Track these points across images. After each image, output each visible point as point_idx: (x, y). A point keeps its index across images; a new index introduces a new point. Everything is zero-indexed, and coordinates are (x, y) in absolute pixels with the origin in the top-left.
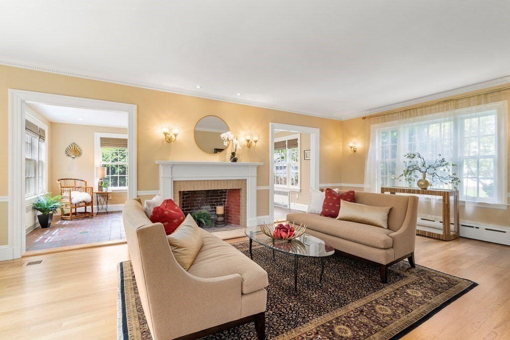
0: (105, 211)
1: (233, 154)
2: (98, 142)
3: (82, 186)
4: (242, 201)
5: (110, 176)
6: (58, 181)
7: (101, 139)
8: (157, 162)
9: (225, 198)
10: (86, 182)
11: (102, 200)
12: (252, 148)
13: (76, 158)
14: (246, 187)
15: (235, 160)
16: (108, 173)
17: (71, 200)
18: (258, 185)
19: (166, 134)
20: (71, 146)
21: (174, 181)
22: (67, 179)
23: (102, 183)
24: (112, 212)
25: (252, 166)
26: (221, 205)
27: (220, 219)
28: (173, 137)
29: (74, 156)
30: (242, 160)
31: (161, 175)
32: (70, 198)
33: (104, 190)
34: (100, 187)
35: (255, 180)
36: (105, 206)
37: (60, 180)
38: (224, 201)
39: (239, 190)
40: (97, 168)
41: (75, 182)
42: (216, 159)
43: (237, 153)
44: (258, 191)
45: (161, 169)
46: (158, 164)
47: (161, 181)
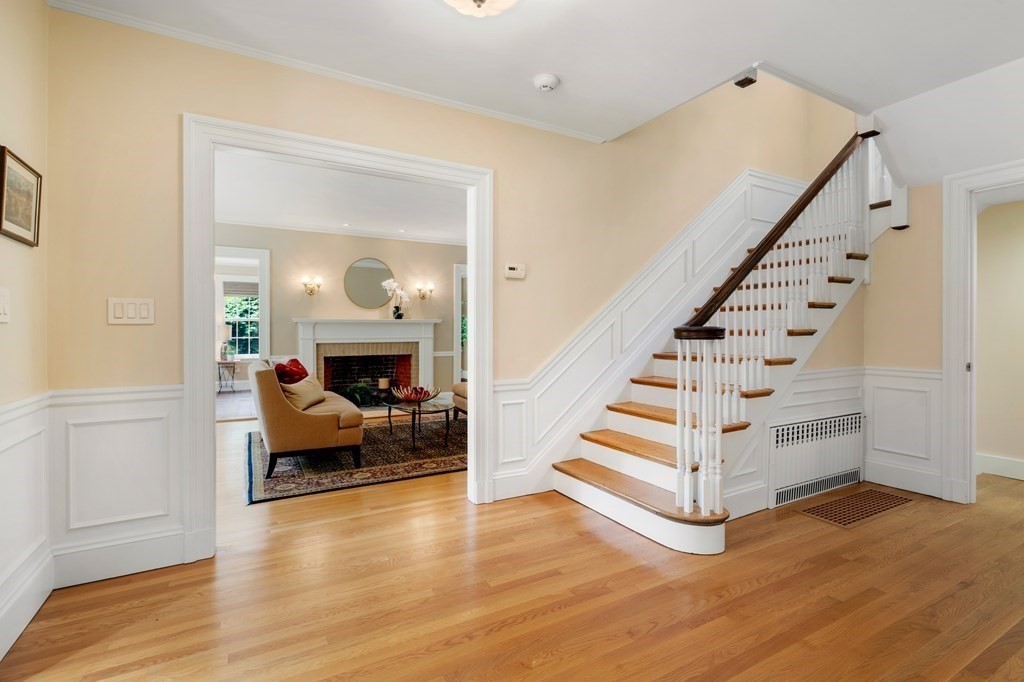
0: (231, 389)
1: (397, 308)
2: (220, 290)
4: (413, 372)
5: (237, 338)
7: (225, 283)
8: (295, 320)
9: (393, 368)
11: (226, 373)
12: (427, 300)
14: (418, 352)
15: (399, 317)
16: (234, 334)
18: (435, 349)
19: (305, 285)
21: (317, 344)
23: (226, 349)
24: (240, 392)
25: (425, 324)
26: (386, 377)
27: (383, 395)
28: (316, 288)
30: (412, 316)
31: (301, 335)
33: (229, 358)
34: (223, 355)
35: (431, 343)
36: (230, 383)
38: (392, 372)
39: (409, 356)
40: (219, 327)
42: (374, 315)
43: (403, 306)
44: (435, 359)
45: (300, 328)
46: (297, 323)
47: (301, 343)
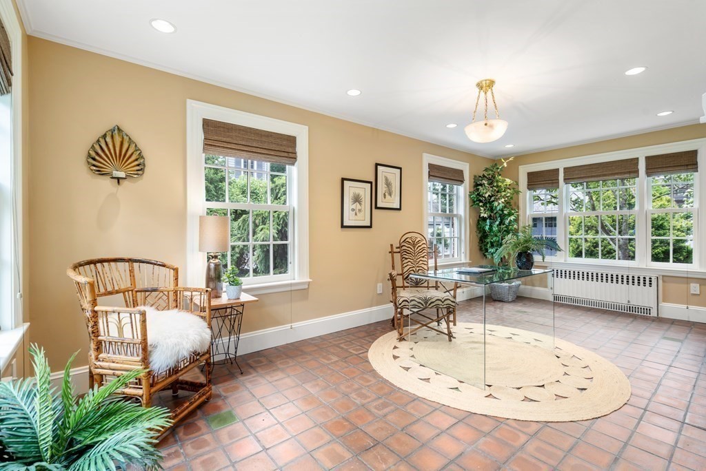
2: (196, 136)
3: (161, 286)
6: (76, 267)
10: (176, 270)
13: (125, 183)
17: (145, 361)
20: (109, 139)
22: (102, 261)
29: (122, 174)
32: (145, 349)
37: (81, 265)
41: (131, 271)
